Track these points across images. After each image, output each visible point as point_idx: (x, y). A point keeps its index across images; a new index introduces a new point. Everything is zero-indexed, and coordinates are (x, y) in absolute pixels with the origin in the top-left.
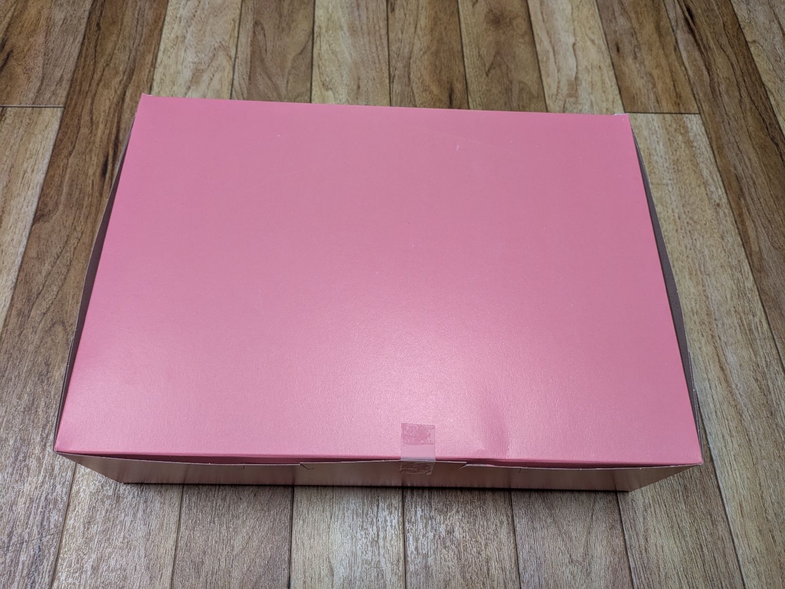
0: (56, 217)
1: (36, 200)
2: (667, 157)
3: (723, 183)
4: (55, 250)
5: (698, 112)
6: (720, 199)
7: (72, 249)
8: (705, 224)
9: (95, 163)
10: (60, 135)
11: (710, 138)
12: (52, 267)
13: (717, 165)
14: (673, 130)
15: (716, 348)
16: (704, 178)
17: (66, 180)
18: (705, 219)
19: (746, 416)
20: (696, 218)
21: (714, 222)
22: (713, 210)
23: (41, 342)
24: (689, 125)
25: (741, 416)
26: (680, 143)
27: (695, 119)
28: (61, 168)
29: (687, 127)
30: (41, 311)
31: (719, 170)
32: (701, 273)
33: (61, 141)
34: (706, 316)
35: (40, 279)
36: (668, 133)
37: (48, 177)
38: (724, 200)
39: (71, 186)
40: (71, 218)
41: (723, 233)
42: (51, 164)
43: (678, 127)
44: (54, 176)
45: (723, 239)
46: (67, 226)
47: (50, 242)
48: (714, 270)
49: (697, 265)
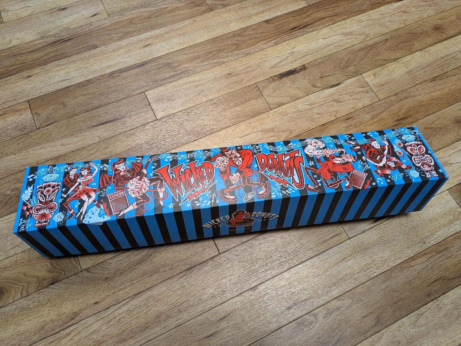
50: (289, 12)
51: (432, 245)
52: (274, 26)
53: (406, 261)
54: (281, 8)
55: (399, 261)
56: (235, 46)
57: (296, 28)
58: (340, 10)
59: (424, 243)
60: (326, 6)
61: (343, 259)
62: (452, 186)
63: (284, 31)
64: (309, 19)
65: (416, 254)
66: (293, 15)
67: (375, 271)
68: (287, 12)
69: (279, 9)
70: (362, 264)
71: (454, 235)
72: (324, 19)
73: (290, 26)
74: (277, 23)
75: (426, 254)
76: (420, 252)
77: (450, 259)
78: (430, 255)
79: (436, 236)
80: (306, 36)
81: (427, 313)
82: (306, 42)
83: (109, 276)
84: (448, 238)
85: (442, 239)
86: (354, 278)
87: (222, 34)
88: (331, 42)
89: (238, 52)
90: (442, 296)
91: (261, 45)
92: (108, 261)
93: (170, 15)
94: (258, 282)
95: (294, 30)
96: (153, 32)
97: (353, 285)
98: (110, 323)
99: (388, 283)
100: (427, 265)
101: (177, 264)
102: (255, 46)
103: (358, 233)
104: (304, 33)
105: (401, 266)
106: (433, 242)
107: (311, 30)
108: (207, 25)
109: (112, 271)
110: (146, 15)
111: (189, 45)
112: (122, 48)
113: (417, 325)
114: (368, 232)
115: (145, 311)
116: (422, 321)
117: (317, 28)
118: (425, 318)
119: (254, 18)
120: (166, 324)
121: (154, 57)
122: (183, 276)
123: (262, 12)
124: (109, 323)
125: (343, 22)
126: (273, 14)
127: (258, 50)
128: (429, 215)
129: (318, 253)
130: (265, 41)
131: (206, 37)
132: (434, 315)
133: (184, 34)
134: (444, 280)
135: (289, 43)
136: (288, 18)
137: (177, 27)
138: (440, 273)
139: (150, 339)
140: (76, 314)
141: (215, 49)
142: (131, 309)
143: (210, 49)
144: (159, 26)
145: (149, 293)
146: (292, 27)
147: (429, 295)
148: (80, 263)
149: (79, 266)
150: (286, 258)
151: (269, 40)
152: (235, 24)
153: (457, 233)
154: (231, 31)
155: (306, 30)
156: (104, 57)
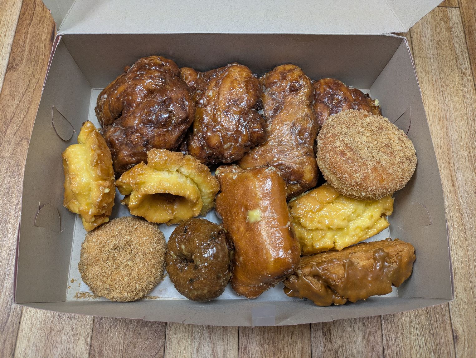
0: (21, 68)
1: (8, 56)
2: (432, 38)
3: (470, 58)
4: (22, 91)
5: (458, 6)
6: (466, 69)
7: (32, 90)
8: (453, 87)
9: (46, 32)
10: (23, 11)
11: (464, 26)
12: (20, 102)
13: (467, 45)
14: (439, 19)
15: (450, 171)
16: (456, 54)
17: (28, 42)
18: (454, 83)
19: (465, 215)
20: (447, 82)
21: (460, 85)
22: (460, 77)
23: (14, 151)
24: (451, 16)
25: (462, 216)
26: (442, 29)
27: (455, 11)
28: (24, 34)
29: (449, 17)
30: (13, 130)
31: (467, 49)
32: (447, 120)
33: (23, 15)
34: (446, 150)
35: (12, 109)
36: (435, 21)
37: (15, 40)
38: (469, 70)
39: (31, 47)
40: (31, 69)
41: (465, 93)
42: (17, 31)
43: (443, 17)
44: (19, 40)
45: (464, 97)
46: (29, 74)
47: (17, 85)
48: (456, 119)
49: (444, 115)
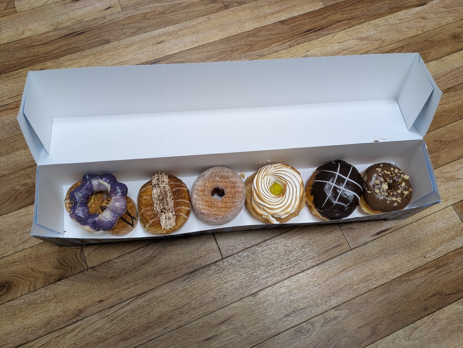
50: (305, 13)
51: (433, 259)
52: (290, 27)
53: (405, 275)
54: (298, 8)
55: (399, 275)
56: (249, 47)
57: (311, 30)
58: (358, 12)
59: (425, 257)
60: (343, 8)
61: (343, 270)
62: (457, 201)
63: (299, 33)
64: (325, 21)
65: (415, 268)
66: (309, 16)
67: (374, 282)
68: (303, 13)
69: (296, 10)
70: (362, 276)
71: (455, 251)
72: (340, 22)
73: (305, 27)
74: (292, 25)
75: (426, 268)
76: (420, 266)
77: (449, 274)
78: (430, 270)
79: (437, 251)
80: (321, 39)
81: (422, 327)
82: (321, 46)
83: (114, 275)
84: (449, 254)
85: (443, 254)
86: (353, 289)
87: (236, 33)
88: (346, 47)
89: (251, 53)
90: (438, 311)
91: (274, 47)
92: (113, 260)
93: (184, 11)
94: (259, 289)
95: (309, 32)
96: (167, 28)
97: (352, 296)
98: (114, 322)
99: (386, 296)
100: (426, 280)
101: (180, 267)
102: (268, 48)
103: (360, 245)
104: (320, 36)
105: (400, 280)
106: (434, 257)
107: (326, 33)
108: (222, 23)
109: (117, 270)
110: (161, 10)
111: (201, 43)
112: (134, 44)
113: (412, 338)
114: (370, 244)
115: (148, 311)
116: (417, 334)
117: (333, 31)
118: (419, 331)
119: (270, 17)
120: (168, 325)
121: (166, 55)
122: (186, 279)
123: (278, 12)
124: (112, 321)
125: (359, 26)
126: (289, 15)
127: (271, 52)
128: (432, 229)
129: (319, 262)
130: (279, 43)
131: (219, 37)
132: (429, 329)
133: (198, 32)
134: (442, 295)
135: (303, 46)
136: (304, 19)
137: (191, 24)
138: (438, 289)
139: (151, 339)
140: (81, 311)
141: (229, 49)
142: (134, 309)
143: (224, 49)
144: (173, 23)
145: (152, 294)
146: (308, 29)
147: (425, 309)
148: (86, 261)
149: (85, 264)
150: (287, 266)
151: (284, 41)
152: (249, 23)
153: (458, 249)
154: (245, 31)
155: (322, 33)
156: (116, 52)
